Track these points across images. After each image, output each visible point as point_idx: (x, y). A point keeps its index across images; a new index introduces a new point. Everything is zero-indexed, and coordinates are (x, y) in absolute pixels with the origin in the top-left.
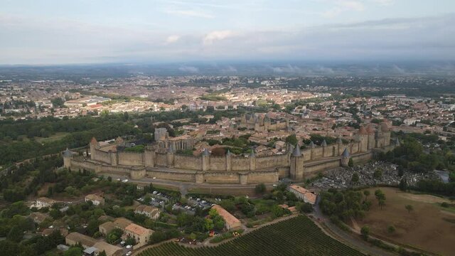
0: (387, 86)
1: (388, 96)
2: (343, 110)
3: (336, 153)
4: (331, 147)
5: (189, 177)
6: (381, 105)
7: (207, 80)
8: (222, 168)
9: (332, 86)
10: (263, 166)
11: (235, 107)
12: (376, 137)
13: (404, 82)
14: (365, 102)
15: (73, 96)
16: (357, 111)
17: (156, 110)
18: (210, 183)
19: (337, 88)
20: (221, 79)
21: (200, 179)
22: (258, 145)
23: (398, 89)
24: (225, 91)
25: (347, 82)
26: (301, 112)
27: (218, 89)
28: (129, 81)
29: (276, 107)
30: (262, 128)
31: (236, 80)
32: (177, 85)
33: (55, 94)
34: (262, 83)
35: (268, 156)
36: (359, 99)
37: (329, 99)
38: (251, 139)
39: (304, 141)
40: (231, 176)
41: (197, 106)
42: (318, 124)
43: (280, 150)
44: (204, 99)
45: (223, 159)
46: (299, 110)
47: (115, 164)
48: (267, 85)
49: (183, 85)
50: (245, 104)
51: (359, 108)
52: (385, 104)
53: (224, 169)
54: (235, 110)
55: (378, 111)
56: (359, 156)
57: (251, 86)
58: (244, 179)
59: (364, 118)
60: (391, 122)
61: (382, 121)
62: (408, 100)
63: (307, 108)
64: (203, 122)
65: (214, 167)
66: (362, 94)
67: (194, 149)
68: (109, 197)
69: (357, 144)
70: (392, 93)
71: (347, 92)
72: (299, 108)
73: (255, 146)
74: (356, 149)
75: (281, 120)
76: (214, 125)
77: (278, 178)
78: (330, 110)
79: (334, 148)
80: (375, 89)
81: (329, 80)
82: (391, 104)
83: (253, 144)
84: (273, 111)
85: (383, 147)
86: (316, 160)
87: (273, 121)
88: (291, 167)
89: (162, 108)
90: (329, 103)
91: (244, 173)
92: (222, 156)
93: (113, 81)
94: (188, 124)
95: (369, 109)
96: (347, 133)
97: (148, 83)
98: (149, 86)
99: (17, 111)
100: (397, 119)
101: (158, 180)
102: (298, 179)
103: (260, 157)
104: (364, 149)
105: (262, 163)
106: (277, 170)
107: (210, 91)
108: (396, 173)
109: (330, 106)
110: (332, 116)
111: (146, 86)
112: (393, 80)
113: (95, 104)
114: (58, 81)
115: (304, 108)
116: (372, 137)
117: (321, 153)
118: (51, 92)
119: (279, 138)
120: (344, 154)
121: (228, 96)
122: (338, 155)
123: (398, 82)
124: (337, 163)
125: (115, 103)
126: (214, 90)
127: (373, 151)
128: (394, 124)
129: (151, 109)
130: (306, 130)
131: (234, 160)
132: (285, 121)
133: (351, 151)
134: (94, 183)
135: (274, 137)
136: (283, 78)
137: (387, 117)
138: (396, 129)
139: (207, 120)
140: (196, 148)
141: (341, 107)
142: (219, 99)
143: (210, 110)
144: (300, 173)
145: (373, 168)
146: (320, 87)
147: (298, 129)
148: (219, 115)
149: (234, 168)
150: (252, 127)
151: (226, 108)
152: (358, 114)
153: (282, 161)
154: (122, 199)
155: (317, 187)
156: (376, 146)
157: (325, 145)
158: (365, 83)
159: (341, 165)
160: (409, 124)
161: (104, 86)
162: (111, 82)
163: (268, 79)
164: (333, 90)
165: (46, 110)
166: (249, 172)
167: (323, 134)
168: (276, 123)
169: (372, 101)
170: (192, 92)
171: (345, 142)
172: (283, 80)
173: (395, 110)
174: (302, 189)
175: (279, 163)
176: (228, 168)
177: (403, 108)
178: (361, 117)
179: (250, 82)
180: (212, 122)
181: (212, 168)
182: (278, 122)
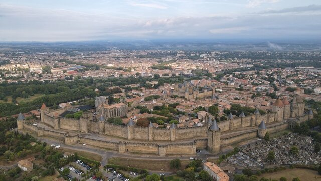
0: (298, 59)
1: (300, 67)
2: (262, 78)
3: (254, 123)
4: (249, 118)
5: (114, 146)
6: (294, 75)
7: (160, 53)
8: (145, 137)
9: (254, 58)
10: (183, 137)
11: (177, 75)
12: (291, 108)
13: (312, 56)
14: (281, 72)
15: (60, 64)
16: (274, 80)
17: (116, 77)
18: (131, 153)
19: (259, 60)
20: (171, 52)
21: (122, 149)
22: (183, 113)
23: (307, 61)
24: (171, 62)
25: (266, 56)
26: (228, 80)
27: (167, 60)
28: (104, 54)
29: (208, 75)
30: (191, 96)
31: (182, 53)
32: (137, 57)
33: (47, 63)
34: (201, 56)
35: (188, 128)
36: (276, 70)
37: (252, 69)
38: (178, 108)
39: (225, 111)
40: (151, 147)
41: (147, 74)
42: (240, 93)
43: (201, 120)
44: (154, 68)
45: (146, 130)
46: (227, 78)
47: (57, 127)
48: (205, 57)
49: (141, 57)
50: (185, 73)
51: (276, 77)
52: (297, 75)
53: (147, 139)
54: (176, 77)
55: (292, 80)
56: (275, 126)
57: (192, 58)
58: (163, 151)
59: (280, 86)
60: (303, 91)
61: (295, 89)
62: (316, 71)
63: (233, 76)
64: (149, 87)
65: (138, 136)
66: (278, 66)
67: (126, 117)
68: (38, 163)
69: (274, 114)
70: (303, 64)
71: (266, 63)
72: (226, 77)
73: (181, 115)
74: (272, 119)
75: (209, 89)
76: (157, 90)
77: (195, 150)
78: (252, 79)
79: (252, 119)
80: (288, 62)
81: (253, 54)
82: (302, 74)
83: (178, 113)
84: (206, 79)
85: (298, 117)
86: (234, 130)
87: (201, 90)
88: (209, 140)
89: (121, 75)
90: (251, 72)
91: (163, 144)
92: (145, 127)
93: (94, 53)
94: (136, 89)
95: (284, 79)
96: (265, 102)
97: (117, 55)
98: (117, 58)
99: (14, 75)
100: (308, 87)
101: (87, 147)
102: (215, 152)
103: (180, 128)
104: (280, 119)
105: (182, 134)
106: (194, 143)
107: (160, 62)
108: (312, 148)
109: (252, 75)
110: (253, 84)
111: (114, 58)
112: (303, 54)
113: (73, 71)
114: (55, 53)
115: (231, 76)
116: (288, 108)
117: (239, 124)
118: (46, 61)
119: (203, 106)
120: (260, 126)
121: (173, 65)
122: (256, 125)
123: (307, 56)
124: (254, 134)
125: (88, 70)
126: (164, 61)
127: (289, 122)
128: (305, 93)
129: (113, 76)
130: (228, 99)
131: (156, 131)
132: (212, 90)
133: (268, 121)
134: (31, 148)
135: (199, 105)
136: (217, 52)
137: (299, 86)
138: (308, 98)
139: (152, 85)
140: (129, 115)
141: (261, 76)
142: (166, 68)
143: (157, 77)
144: (217, 146)
145: (288, 142)
146: (245, 60)
147: (222, 97)
148: (163, 82)
149: (156, 138)
150: (182, 95)
151: (170, 75)
152: (275, 82)
153: (201, 132)
154: (47, 168)
155: (232, 165)
156: (291, 116)
157: (244, 116)
158: (281, 56)
159: (258, 136)
160: (319, 92)
161: (85, 58)
162: (92, 54)
163: (206, 53)
164: (255, 62)
165: (36, 75)
166: (169, 143)
167: (243, 104)
168: (203, 91)
169: (286, 72)
170: (147, 62)
171: (262, 113)
172: (217, 54)
173: (306, 80)
174: (216, 168)
175: (198, 134)
176: (151, 138)
177: (313, 78)
178: (277, 85)
179: (192, 55)
180: (156, 87)
181: (136, 137)
182: (205, 91)
